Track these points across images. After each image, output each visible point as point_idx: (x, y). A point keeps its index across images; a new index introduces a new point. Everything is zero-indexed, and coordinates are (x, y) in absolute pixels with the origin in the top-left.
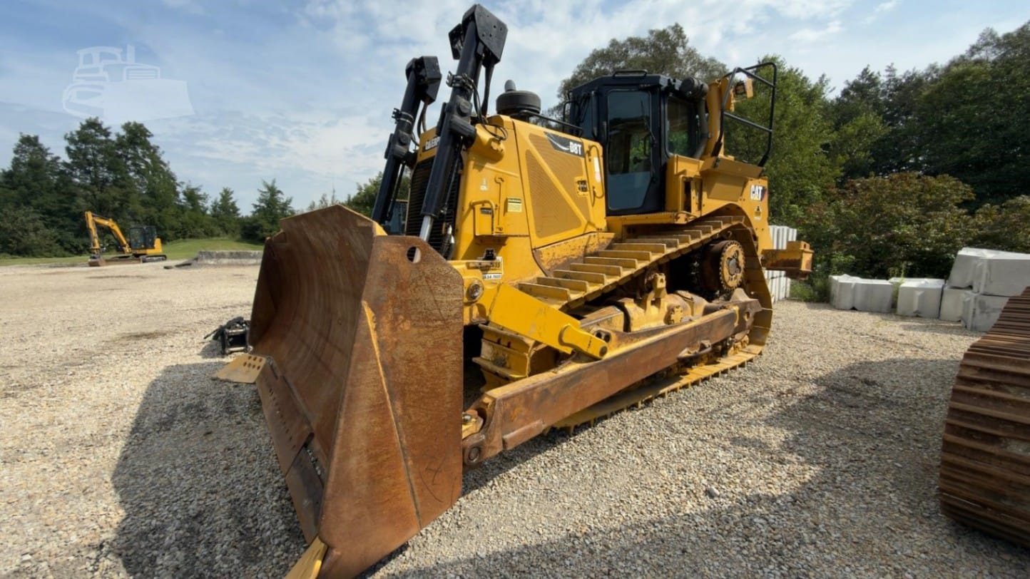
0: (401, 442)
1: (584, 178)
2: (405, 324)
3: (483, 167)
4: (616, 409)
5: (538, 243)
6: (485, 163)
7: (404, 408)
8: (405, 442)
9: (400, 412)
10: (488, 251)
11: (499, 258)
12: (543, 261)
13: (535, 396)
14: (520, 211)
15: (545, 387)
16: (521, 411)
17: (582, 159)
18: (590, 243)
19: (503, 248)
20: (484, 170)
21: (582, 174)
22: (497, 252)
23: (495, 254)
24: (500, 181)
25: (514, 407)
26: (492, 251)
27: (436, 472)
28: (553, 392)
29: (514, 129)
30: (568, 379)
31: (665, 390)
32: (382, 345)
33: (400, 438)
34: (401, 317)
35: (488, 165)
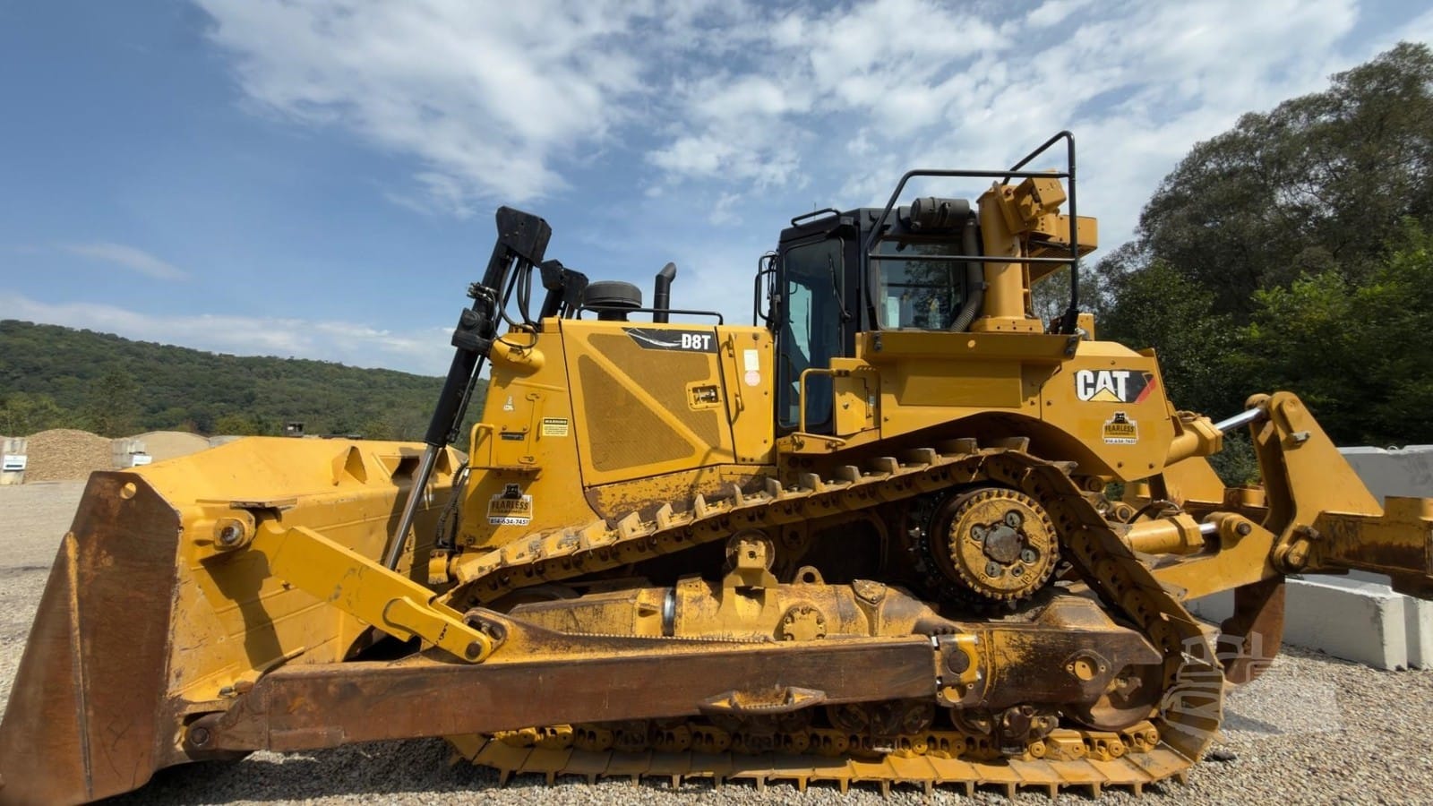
0: (84, 686)
1: (714, 380)
2: (108, 560)
3: (509, 383)
4: (610, 772)
5: (593, 476)
6: (512, 378)
7: (93, 647)
8: (88, 687)
9: (88, 652)
10: (509, 487)
11: (527, 497)
12: (603, 505)
13: (331, 689)
14: (566, 434)
15: (354, 680)
16: (306, 705)
17: (713, 357)
18: (702, 480)
19: (534, 483)
20: (511, 385)
21: (707, 376)
22: (525, 490)
23: (520, 491)
24: (533, 398)
25: (294, 695)
26: (516, 487)
27: (119, 736)
28: (366, 691)
29: (561, 331)
30: (399, 679)
31: (760, 774)
32: (81, 577)
33: (84, 680)
34: (104, 552)
35: (517, 380)
